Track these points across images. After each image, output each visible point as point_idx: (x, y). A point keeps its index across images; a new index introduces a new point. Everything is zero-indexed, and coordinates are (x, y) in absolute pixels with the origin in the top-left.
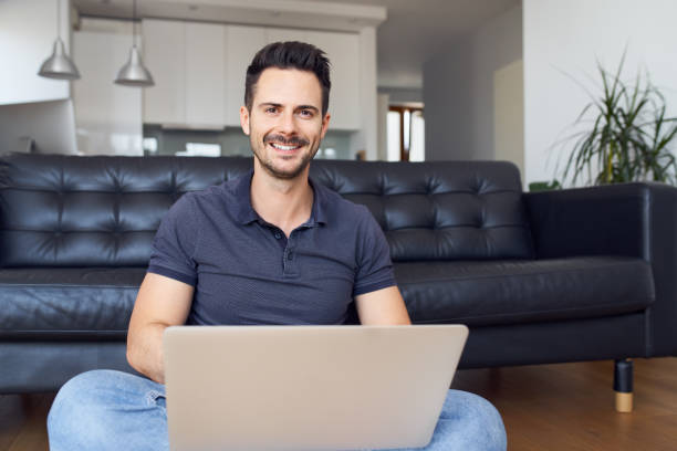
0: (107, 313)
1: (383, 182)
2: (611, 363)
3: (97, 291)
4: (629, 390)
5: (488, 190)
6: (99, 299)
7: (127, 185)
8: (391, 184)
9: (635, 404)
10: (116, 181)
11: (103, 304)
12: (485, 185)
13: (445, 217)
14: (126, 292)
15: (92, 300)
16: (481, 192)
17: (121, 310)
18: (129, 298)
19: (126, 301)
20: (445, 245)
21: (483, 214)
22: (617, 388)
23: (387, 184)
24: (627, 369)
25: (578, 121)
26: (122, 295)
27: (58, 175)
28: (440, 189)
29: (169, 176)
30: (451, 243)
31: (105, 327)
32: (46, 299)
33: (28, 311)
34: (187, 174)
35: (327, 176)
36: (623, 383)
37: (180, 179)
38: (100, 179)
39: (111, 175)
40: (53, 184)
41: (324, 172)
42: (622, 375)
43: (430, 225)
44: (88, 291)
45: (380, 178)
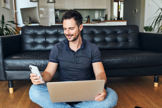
0: (42, 66)
1: (105, 31)
2: (154, 76)
3: (40, 61)
4: (157, 82)
5: (130, 32)
6: (40, 62)
7: (48, 33)
8: (107, 31)
9: (159, 85)
10: (45, 32)
11: (41, 64)
12: (129, 31)
13: (119, 39)
14: (46, 61)
15: (39, 63)
16: (129, 33)
17: (45, 65)
18: (46, 62)
19: (46, 63)
20: (119, 46)
21: (129, 38)
22: (155, 81)
23: (106, 31)
24: (157, 78)
25: (155, 14)
26: (45, 62)
27: (33, 31)
28: (118, 32)
29: (57, 30)
30: (120, 45)
31: (42, 68)
32: (30, 63)
33: (27, 65)
34: (61, 30)
35: (92, 30)
36: (156, 80)
37: (59, 31)
38: (42, 32)
39: (44, 31)
40: (32, 33)
41: (91, 29)
42: (156, 79)
43: (116, 41)
44: (38, 61)
45: (104, 30)
